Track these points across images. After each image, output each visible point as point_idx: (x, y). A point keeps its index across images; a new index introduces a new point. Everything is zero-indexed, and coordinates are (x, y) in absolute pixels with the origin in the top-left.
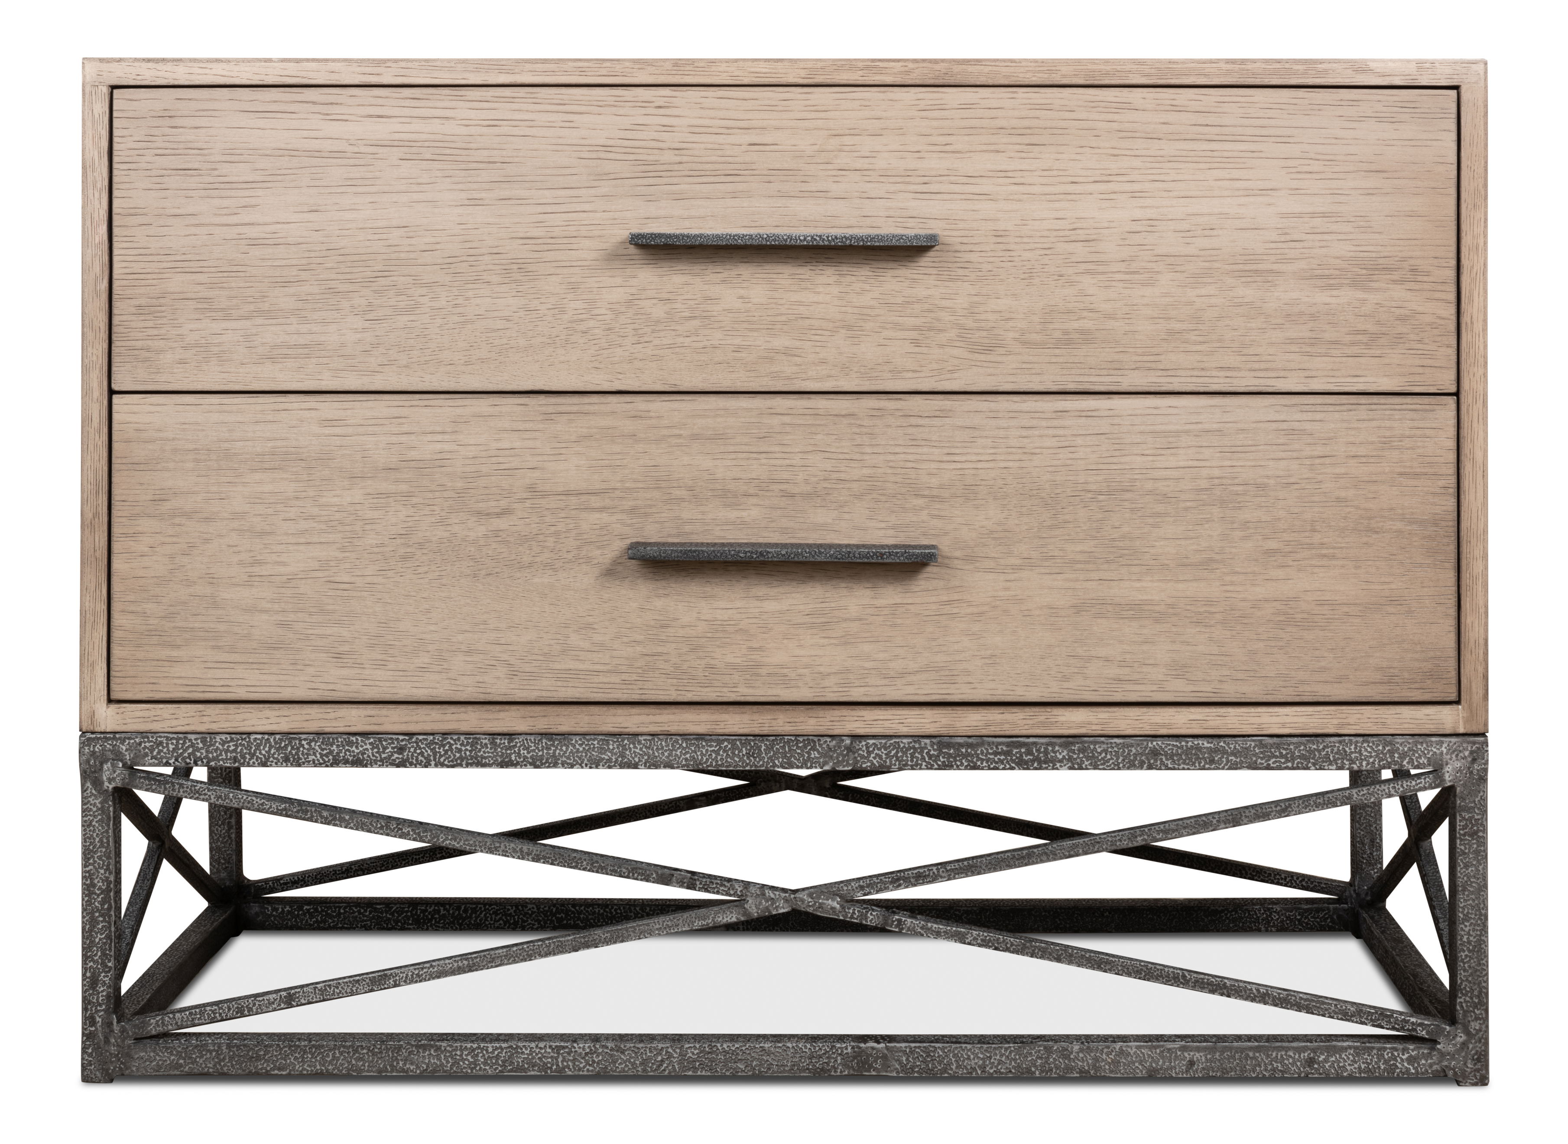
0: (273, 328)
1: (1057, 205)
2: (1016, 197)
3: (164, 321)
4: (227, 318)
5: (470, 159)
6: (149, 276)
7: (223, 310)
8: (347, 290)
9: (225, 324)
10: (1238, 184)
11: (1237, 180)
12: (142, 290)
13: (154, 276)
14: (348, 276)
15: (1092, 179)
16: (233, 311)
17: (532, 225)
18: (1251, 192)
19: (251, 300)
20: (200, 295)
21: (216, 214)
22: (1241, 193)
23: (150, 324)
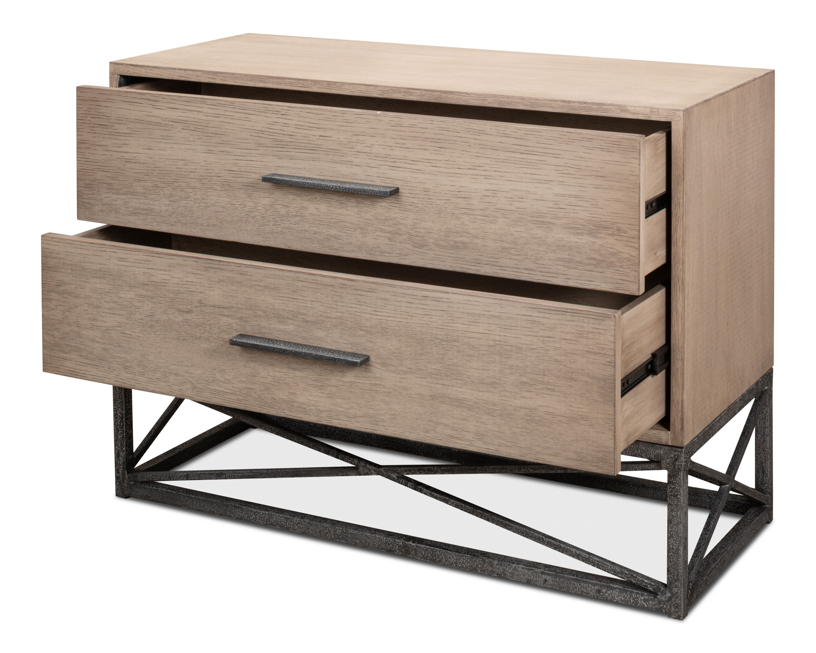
0: (135, 200)
1: (452, 179)
2: (433, 173)
3: (95, 192)
4: (118, 193)
5: (209, 131)
6: (89, 171)
7: (116, 189)
8: (162, 186)
9: (117, 196)
10: (535, 177)
11: (534, 174)
12: (87, 177)
13: (91, 171)
14: (163, 180)
15: (467, 167)
16: (120, 191)
17: (232, 165)
18: (541, 181)
19: (126, 186)
20: (108, 182)
21: (113, 146)
22: (536, 181)
23: (90, 192)
